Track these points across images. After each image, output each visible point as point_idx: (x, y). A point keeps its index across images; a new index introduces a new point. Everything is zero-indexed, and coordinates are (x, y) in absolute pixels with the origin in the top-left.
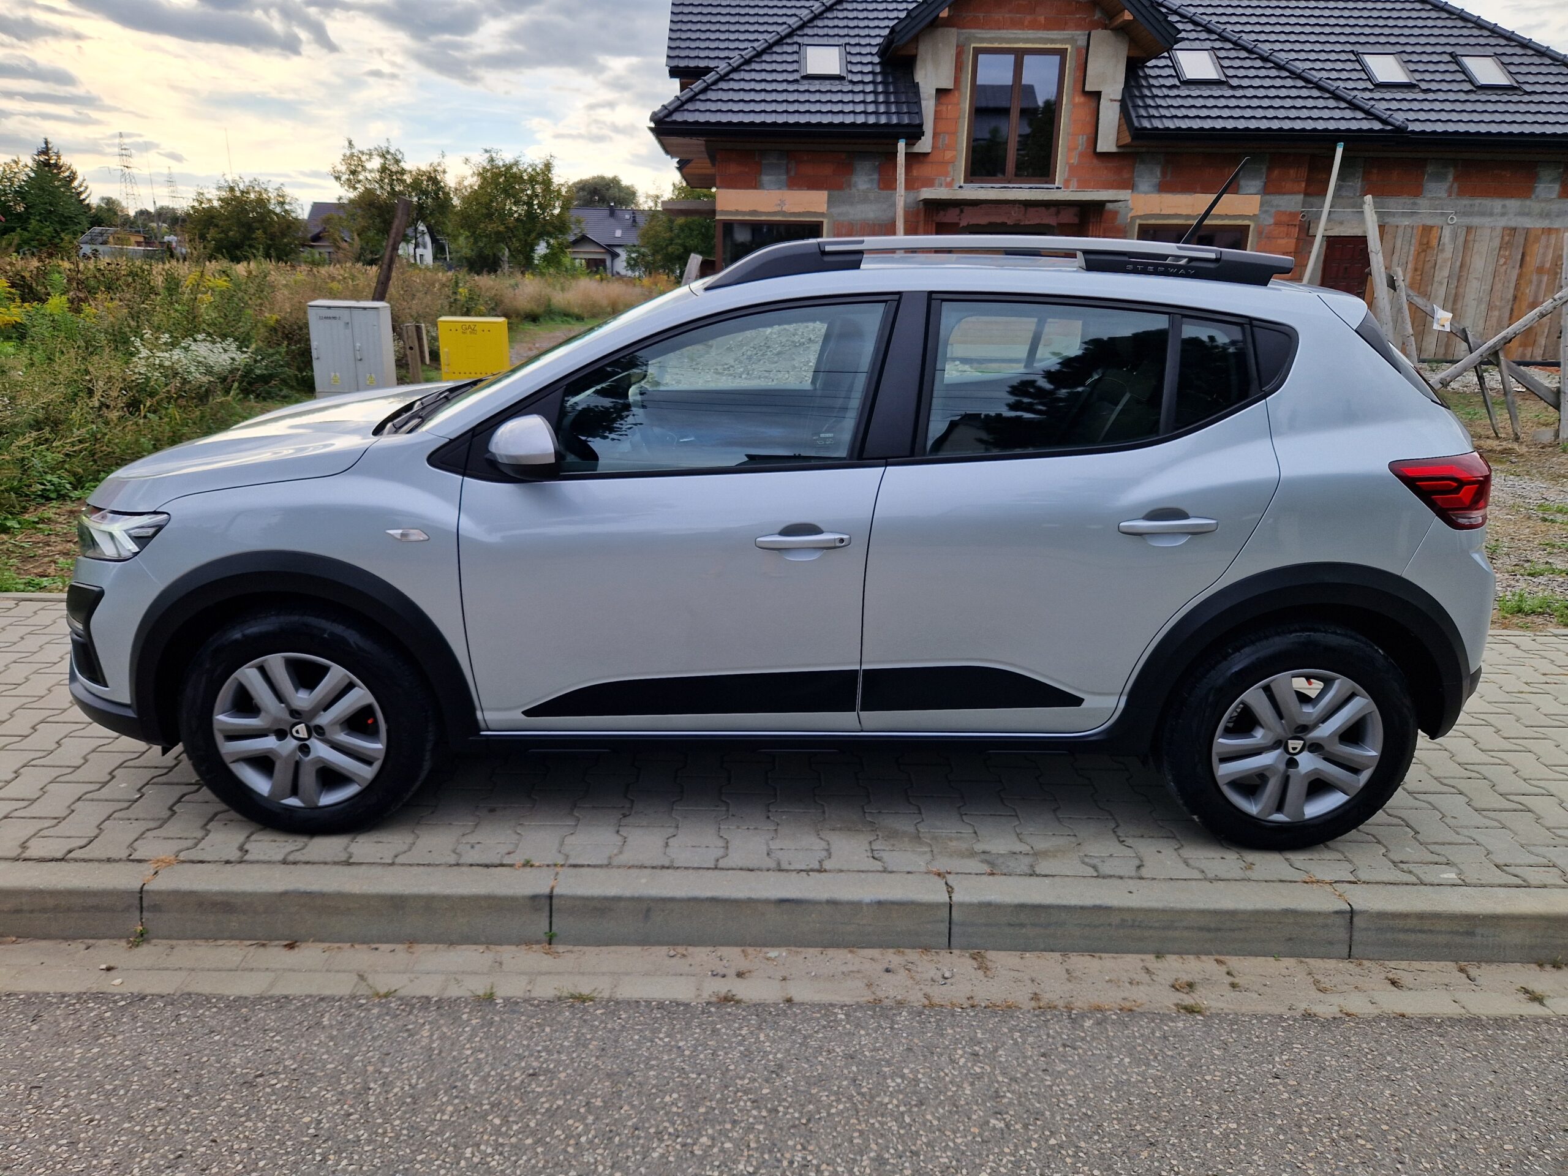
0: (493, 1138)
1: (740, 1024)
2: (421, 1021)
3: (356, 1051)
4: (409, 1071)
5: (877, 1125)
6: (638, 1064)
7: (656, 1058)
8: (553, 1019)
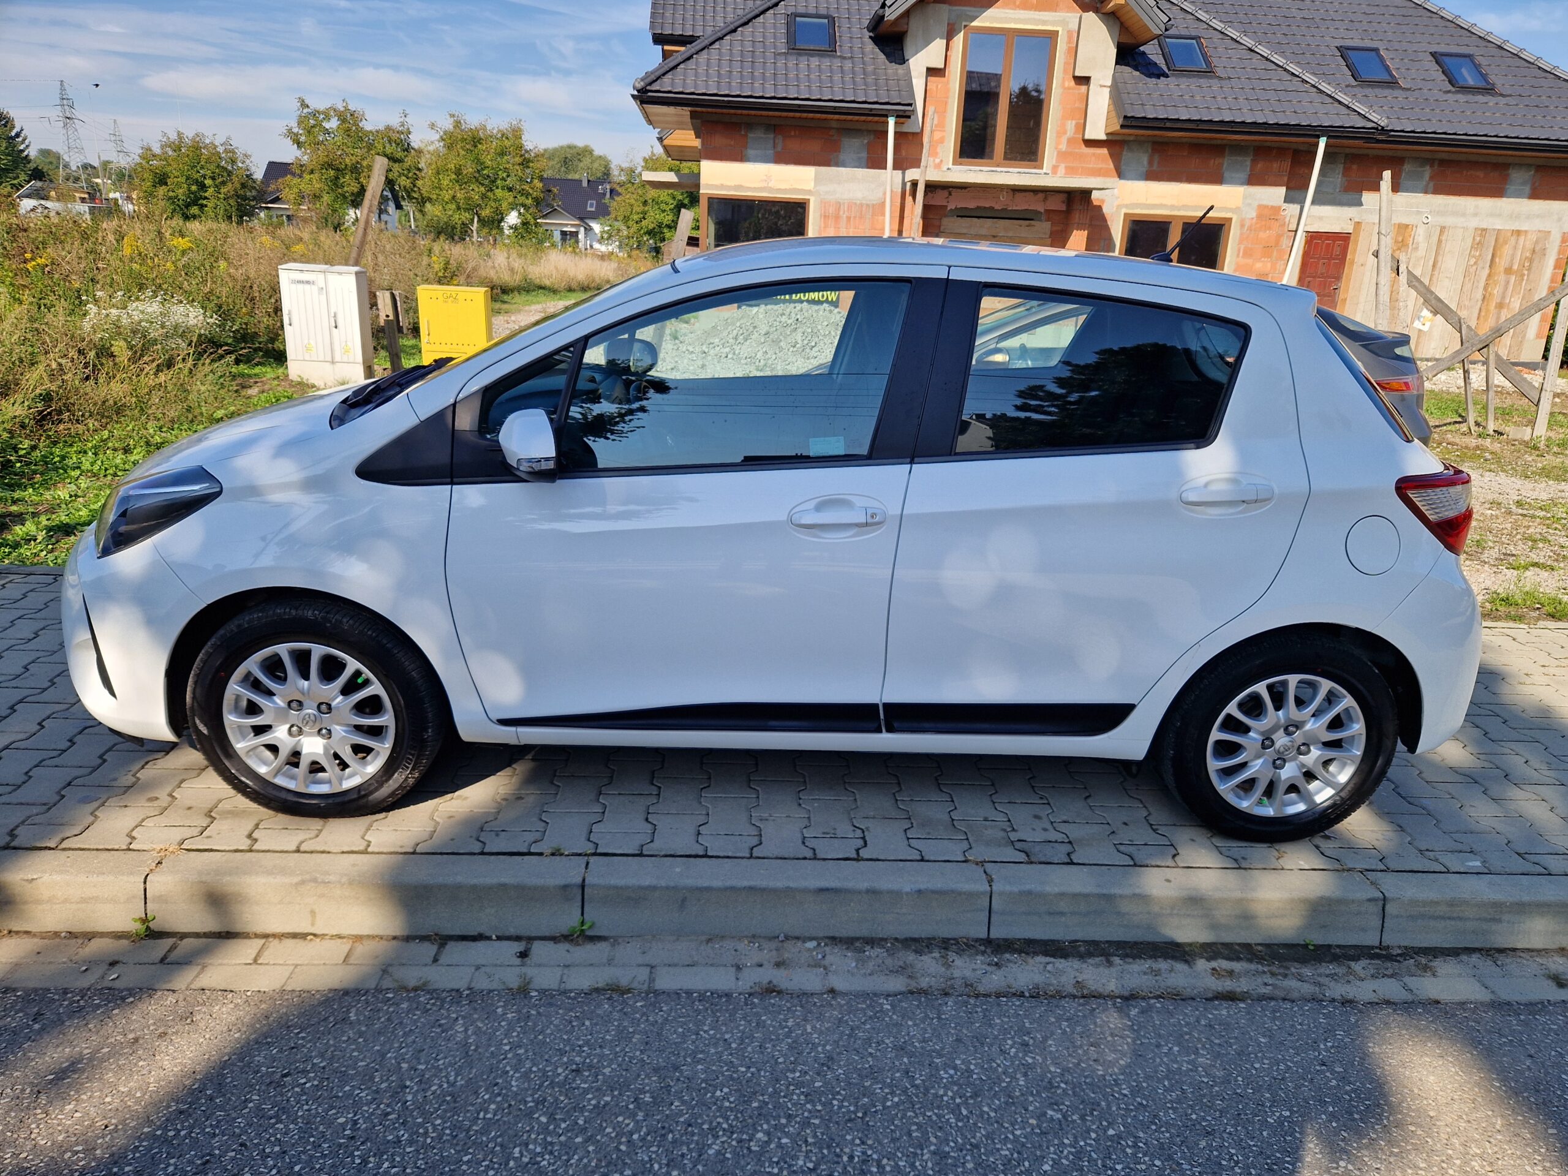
0: (541, 1136)
1: (785, 1015)
2: (454, 1016)
3: (387, 1047)
4: (446, 1068)
5: (934, 1118)
6: (685, 1058)
7: (702, 1052)
8: (592, 1012)
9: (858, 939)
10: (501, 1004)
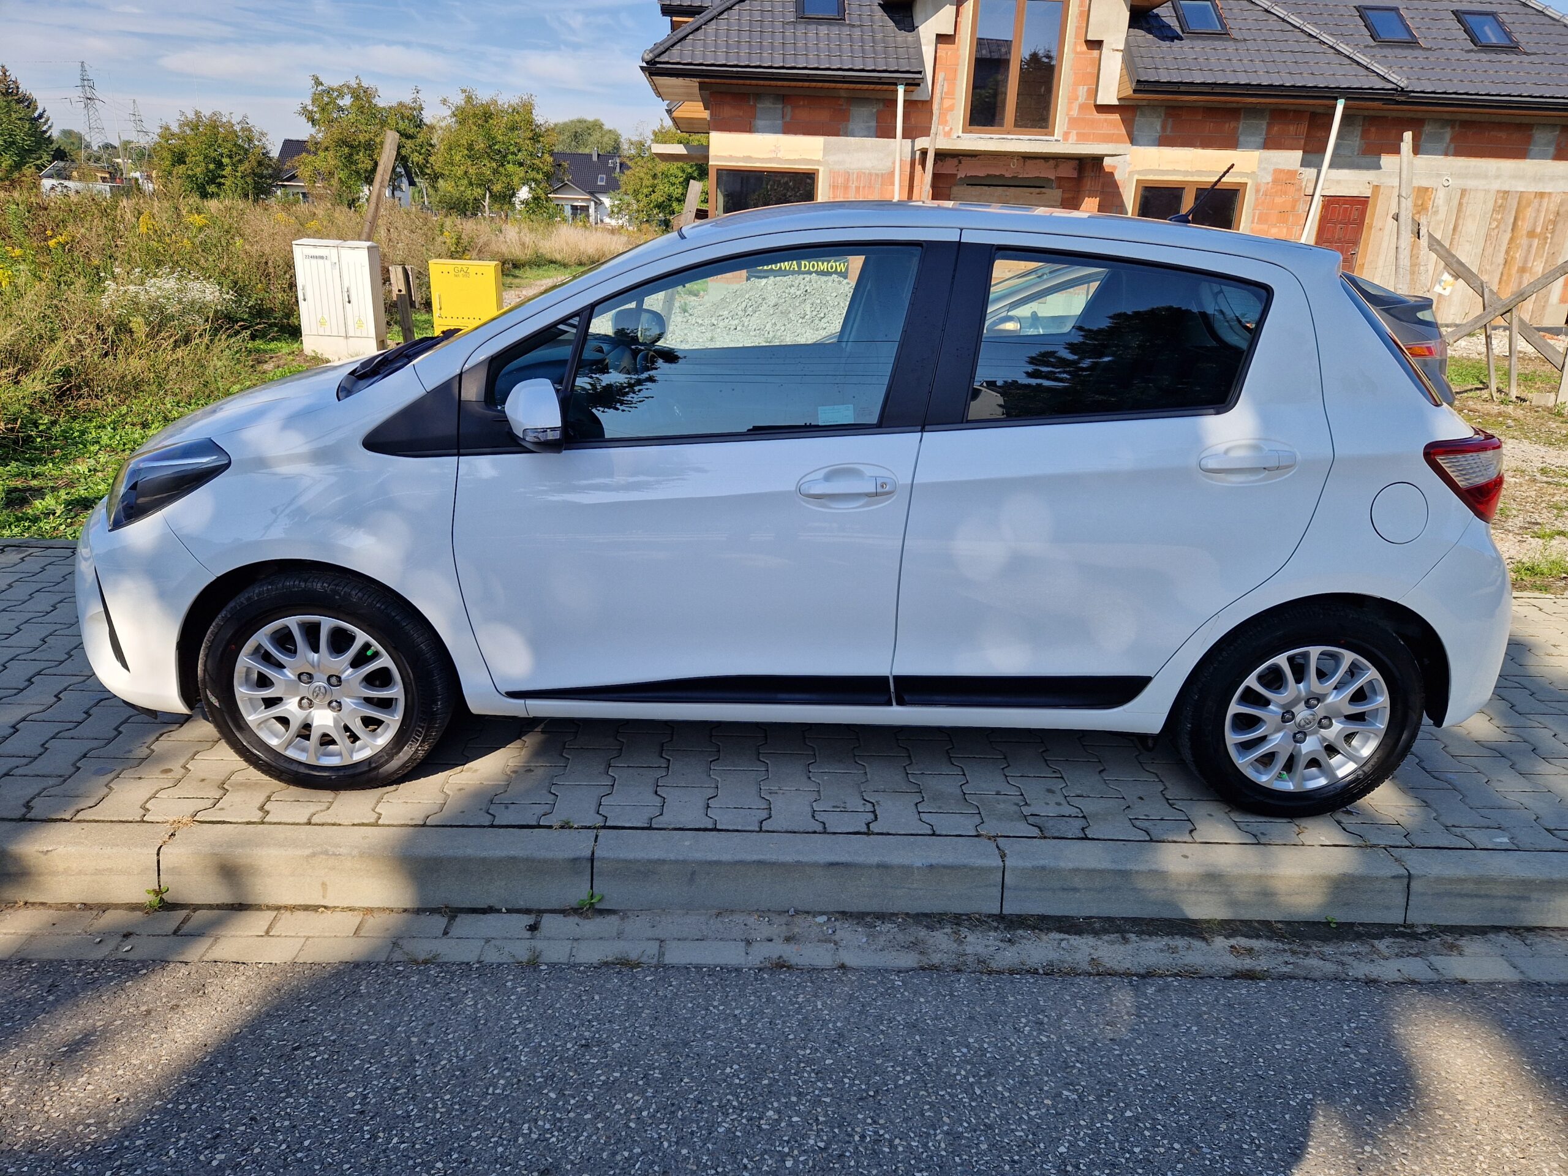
0: (550, 1113)
1: (795, 991)
2: (464, 989)
3: (397, 1020)
4: (455, 1042)
6: (694, 1033)
7: (711, 1028)
8: (602, 986)
9: (868, 914)
10: (511, 977)
